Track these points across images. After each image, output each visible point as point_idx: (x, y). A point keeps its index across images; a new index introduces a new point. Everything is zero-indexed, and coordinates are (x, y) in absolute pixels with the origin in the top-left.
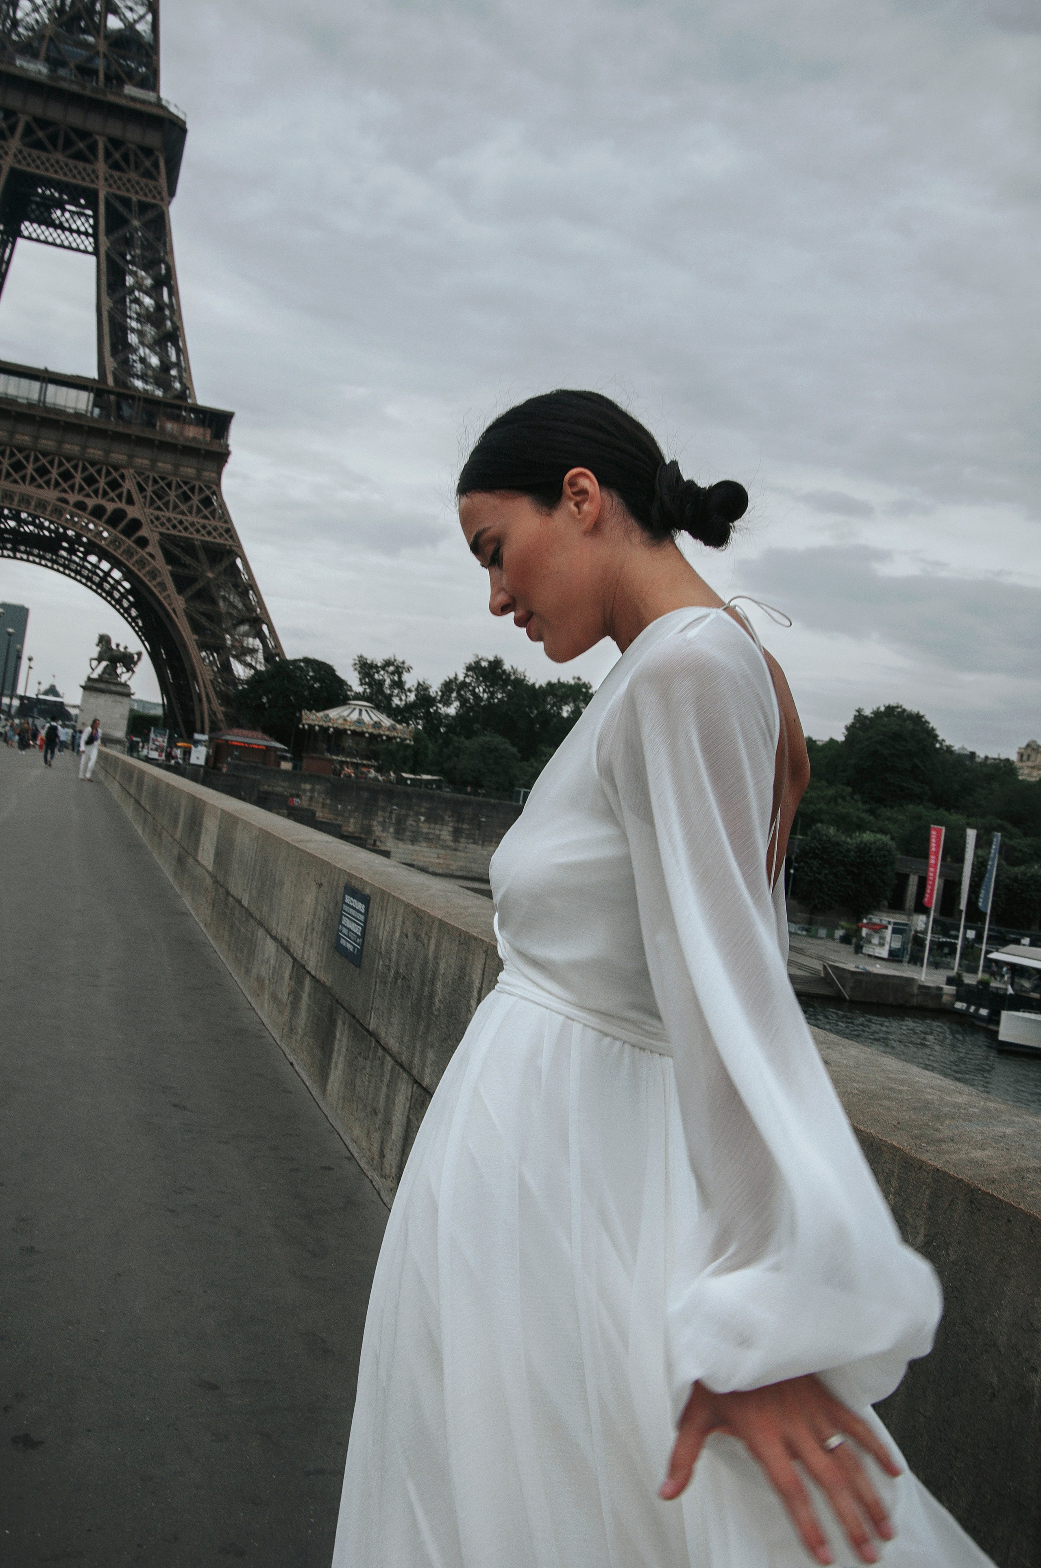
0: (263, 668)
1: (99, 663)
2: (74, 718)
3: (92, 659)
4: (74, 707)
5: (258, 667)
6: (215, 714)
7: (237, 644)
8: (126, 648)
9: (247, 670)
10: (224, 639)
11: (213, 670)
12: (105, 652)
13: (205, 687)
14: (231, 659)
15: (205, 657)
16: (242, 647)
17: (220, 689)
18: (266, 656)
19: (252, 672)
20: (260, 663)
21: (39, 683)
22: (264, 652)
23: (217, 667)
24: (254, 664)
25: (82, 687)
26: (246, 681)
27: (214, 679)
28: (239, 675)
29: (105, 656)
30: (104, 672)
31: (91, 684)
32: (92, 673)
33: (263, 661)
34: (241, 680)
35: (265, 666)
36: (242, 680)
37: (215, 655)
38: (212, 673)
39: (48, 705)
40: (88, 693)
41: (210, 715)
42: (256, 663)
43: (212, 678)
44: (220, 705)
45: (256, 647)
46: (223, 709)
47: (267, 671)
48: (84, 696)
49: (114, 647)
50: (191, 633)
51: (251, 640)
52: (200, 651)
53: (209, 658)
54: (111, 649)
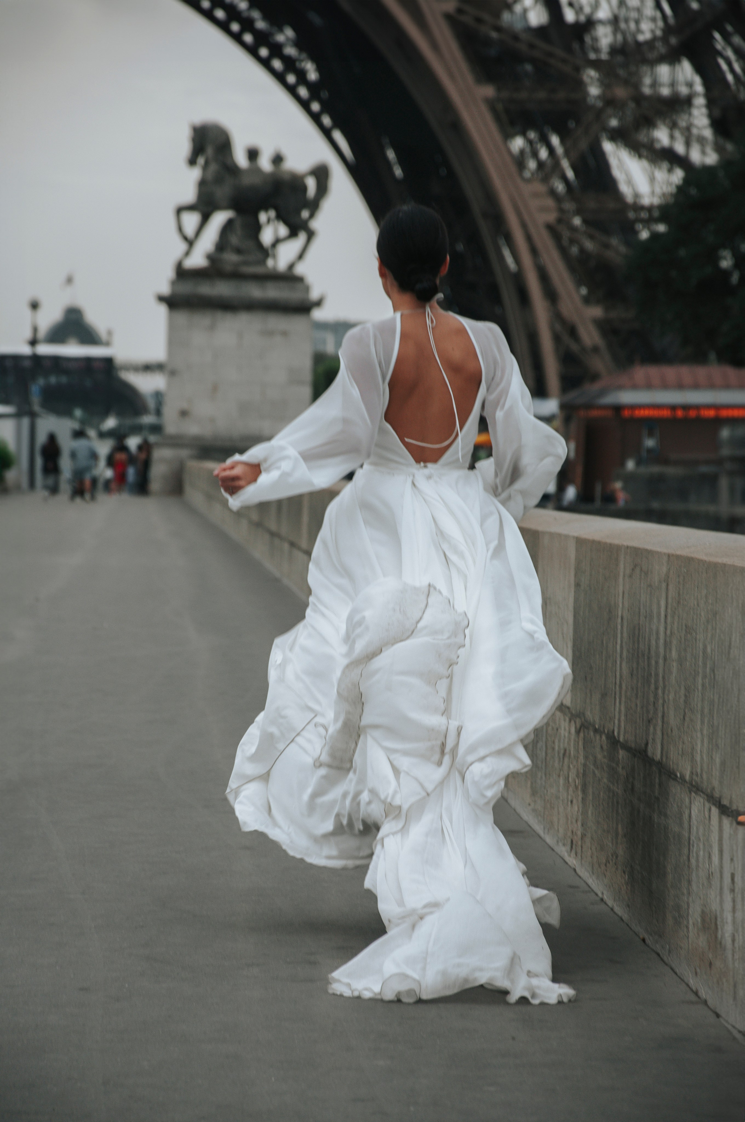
0: (711, 158)
1: (205, 218)
2: (151, 404)
3: (180, 210)
4: (148, 368)
5: (696, 156)
6: (573, 332)
7: (620, 92)
8: (278, 159)
9: (661, 175)
10: (580, 85)
11: (553, 193)
12: (218, 180)
13: (534, 251)
14: (608, 147)
15: (522, 152)
16: (639, 98)
17: (582, 250)
18: (717, 113)
19: (678, 175)
20: (701, 140)
21: (35, 306)
22: (710, 104)
23: (564, 178)
24: (680, 148)
25: (162, 299)
26: (661, 207)
27: (560, 221)
28: (637, 195)
29: (222, 192)
30: (222, 245)
31: (187, 288)
32: (187, 254)
33: (708, 133)
34: (642, 208)
35: (719, 149)
36: (650, 209)
37: (555, 140)
38: (550, 202)
39: (66, 372)
40: (182, 317)
41: (557, 338)
42: (688, 144)
43: (551, 217)
44: (587, 300)
45: (684, 90)
46: (596, 312)
47: (725, 163)
48: (172, 329)
49: (241, 160)
50: (470, 78)
51: (664, 71)
52: (508, 136)
53: (535, 154)
54: (232, 169)
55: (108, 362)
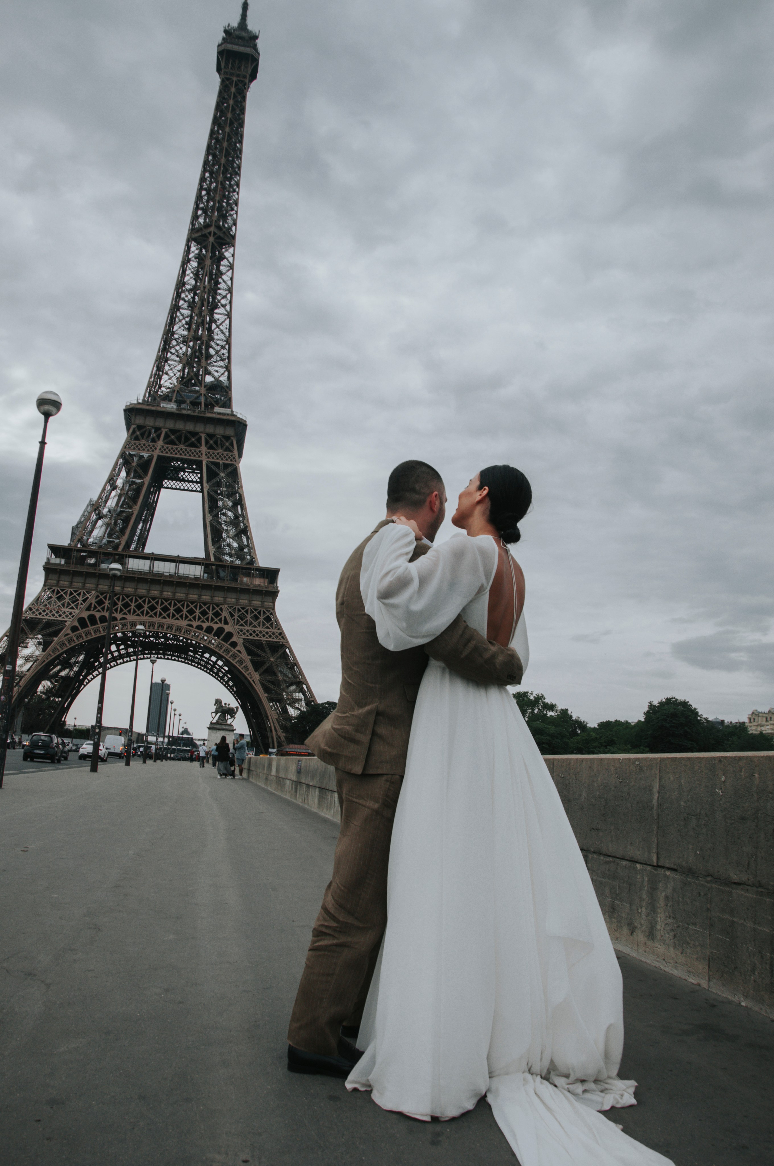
0: (305, 710)
1: (216, 714)
3: (212, 713)
5: (302, 709)
6: (280, 738)
7: (290, 697)
8: (230, 705)
9: (296, 711)
10: (283, 695)
11: (277, 713)
12: (219, 708)
13: (273, 723)
14: (287, 706)
15: (272, 705)
16: (293, 698)
17: (282, 723)
18: (306, 702)
19: (299, 712)
20: (303, 706)
22: (305, 700)
23: (279, 711)
24: (300, 707)
25: (208, 728)
26: (296, 717)
28: (292, 715)
29: (220, 710)
30: (219, 719)
31: (212, 726)
32: (213, 720)
33: (305, 705)
34: (293, 717)
35: (306, 708)
36: (294, 717)
37: (278, 704)
38: (277, 715)
40: (211, 731)
41: (277, 739)
42: (301, 707)
43: (277, 717)
44: (283, 732)
45: (301, 698)
46: (284, 734)
47: (307, 711)
48: (208, 733)
49: (223, 705)
50: (263, 693)
51: (297, 694)
52: (269, 703)
53: (274, 706)
54: (222, 706)
55: (192, 738)
